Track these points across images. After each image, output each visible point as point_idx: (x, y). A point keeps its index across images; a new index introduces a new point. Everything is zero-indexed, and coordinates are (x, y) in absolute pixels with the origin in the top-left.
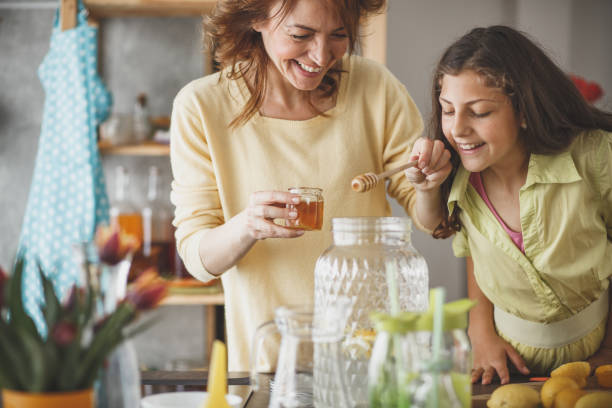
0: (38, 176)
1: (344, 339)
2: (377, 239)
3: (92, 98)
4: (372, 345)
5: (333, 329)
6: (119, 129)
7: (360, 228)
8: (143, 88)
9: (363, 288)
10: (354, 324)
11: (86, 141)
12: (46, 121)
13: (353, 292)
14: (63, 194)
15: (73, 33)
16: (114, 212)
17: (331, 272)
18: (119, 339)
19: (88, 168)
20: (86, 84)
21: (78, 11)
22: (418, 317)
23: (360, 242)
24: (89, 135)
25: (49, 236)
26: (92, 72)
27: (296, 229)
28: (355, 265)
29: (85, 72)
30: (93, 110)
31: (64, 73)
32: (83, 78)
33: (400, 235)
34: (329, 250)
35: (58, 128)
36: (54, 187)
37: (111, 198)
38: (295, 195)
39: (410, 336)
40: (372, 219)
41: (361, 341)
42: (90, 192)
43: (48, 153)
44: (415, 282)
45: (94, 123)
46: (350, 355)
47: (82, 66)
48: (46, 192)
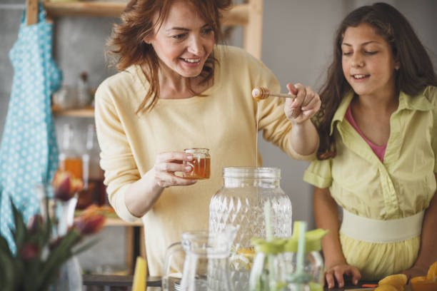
0: (7, 130)
1: (231, 255)
2: (255, 184)
3: (48, 74)
4: (251, 261)
5: (224, 249)
6: (67, 97)
7: (243, 175)
8: (85, 68)
9: (245, 218)
10: (238, 245)
11: (43, 106)
12: (14, 91)
13: (237, 222)
14: (25, 144)
15: (35, 28)
16: (62, 157)
17: (221, 206)
18: (69, 255)
19: (44, 125)
20: (44, 64)
21: (39, 12)
22: (286, 242)
23: (243, 185)
24: (45, 101)
25: (14, 175)
26: (48, 56)
27: (191, 179)
28: (239, 201)
29: (43, 56)
30: (49, 84)
31: (28, 56)
32: (41, 60)
33: (272, 181)
34: (220, 191)
35: (23, 96)
36: (19, 138)
37: (60, 147)
38: (189, 154)
39: (280, 256)
40: (252, 168)
41: (243, 257)
42: (45, 143)
43: (16, 114)
44: (282, 215)
45: (49, 93)
46: (234, 267)
47: (41, 51)
48: (13, 142)
